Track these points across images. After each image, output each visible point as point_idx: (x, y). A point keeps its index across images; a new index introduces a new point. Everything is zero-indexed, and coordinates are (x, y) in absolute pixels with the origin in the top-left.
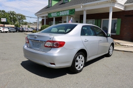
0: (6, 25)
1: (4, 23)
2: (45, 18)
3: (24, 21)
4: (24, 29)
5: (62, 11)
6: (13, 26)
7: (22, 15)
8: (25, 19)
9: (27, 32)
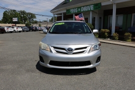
0: (17, 25)
1: (16, 23)
2: (62, 15)
3: (34, 19)
4: (38, 28)
5: (83, 6)
6: (24, 25)
7: (32, 14)
8: (35, 17)
9: (40, 30)
